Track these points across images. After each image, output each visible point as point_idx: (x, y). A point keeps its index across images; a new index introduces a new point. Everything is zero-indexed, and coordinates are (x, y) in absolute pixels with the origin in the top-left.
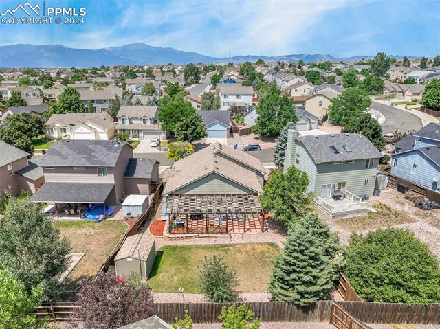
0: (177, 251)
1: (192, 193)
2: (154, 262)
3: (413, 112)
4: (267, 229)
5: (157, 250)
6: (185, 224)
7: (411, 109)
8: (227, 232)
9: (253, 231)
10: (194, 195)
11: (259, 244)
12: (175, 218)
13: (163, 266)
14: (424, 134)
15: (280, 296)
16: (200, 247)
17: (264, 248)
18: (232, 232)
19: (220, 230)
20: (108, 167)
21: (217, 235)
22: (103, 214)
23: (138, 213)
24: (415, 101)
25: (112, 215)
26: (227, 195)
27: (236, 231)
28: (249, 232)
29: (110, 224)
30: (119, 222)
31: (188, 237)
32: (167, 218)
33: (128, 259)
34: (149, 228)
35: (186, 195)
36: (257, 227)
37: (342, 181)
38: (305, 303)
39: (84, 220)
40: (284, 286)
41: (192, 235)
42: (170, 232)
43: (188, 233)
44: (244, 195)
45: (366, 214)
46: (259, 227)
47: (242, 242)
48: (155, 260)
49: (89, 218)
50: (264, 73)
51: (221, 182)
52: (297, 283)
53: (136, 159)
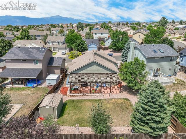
0: (75, 103)
1: (83, 73)
2: (62, 109)
3: (180, 41)
4: (122, 91)
5: (64, 102)
6: (79, 89)
7: (179, 40)
8: (101, 93)
9: (115, 92)
10: (83, 74)
11: (119, 99)
12: (73, 86)
13: (67, 111)
15: (139, 129)
16: (87, 100)
17: (122, 101)
18: (103, 93)
19: (97, 92)
20: (38, 60)
21: (96, 94)
22: (36, 84)
23: (54, 83)
24: (180, 37)
25: (41, 84)
26: (101, 73)
27: (106, 92)
28: (113, 93)
29: (39, 89)
30: (44, 88)
31: (81, 95)
32: (69, 86)
33: (47, 107)
34: (59, 91)
35: (79, 74)
36: (117, 90)
37: (158, 68)
38: (155, 134)
39: (26, 87)
40: (142, 124)
41: (83, 94)
42: (71, 93)
43: (80, 93)
44: (109, 74)
45: (172, 84)
46: (118, 90)
47: (109, 98)
48: (63, 108)
49: (29, 86)
50: (112, 27)
51: (97, 67)
52: (150, 122)
53: (54, 57)
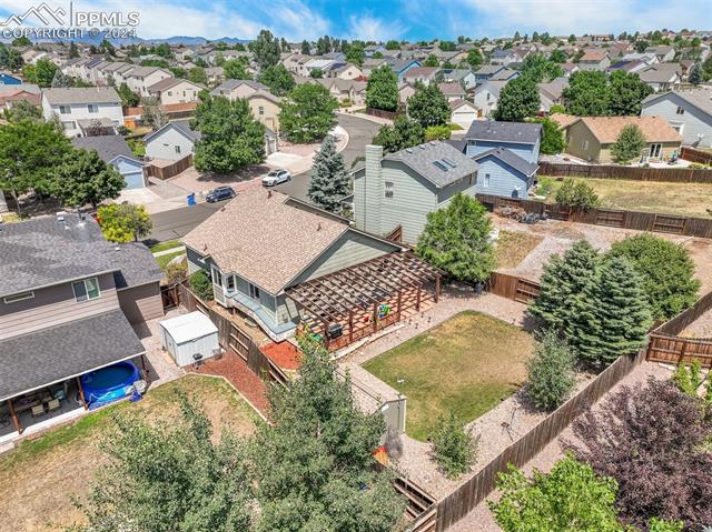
1: (318, 276)
7: (354, 113)
8: (400, 320)
9: (424, 306)
10: (322, 278)
14: (476, 136)
23: (212, 349)
28: (421, 309)
31: (359, 348)
33: (384, 409)
35: (311, 282)
39: (96, 409)
41: (361, 342)
43: (351, 343)
49: (109, 400)
51: (355, 244)
